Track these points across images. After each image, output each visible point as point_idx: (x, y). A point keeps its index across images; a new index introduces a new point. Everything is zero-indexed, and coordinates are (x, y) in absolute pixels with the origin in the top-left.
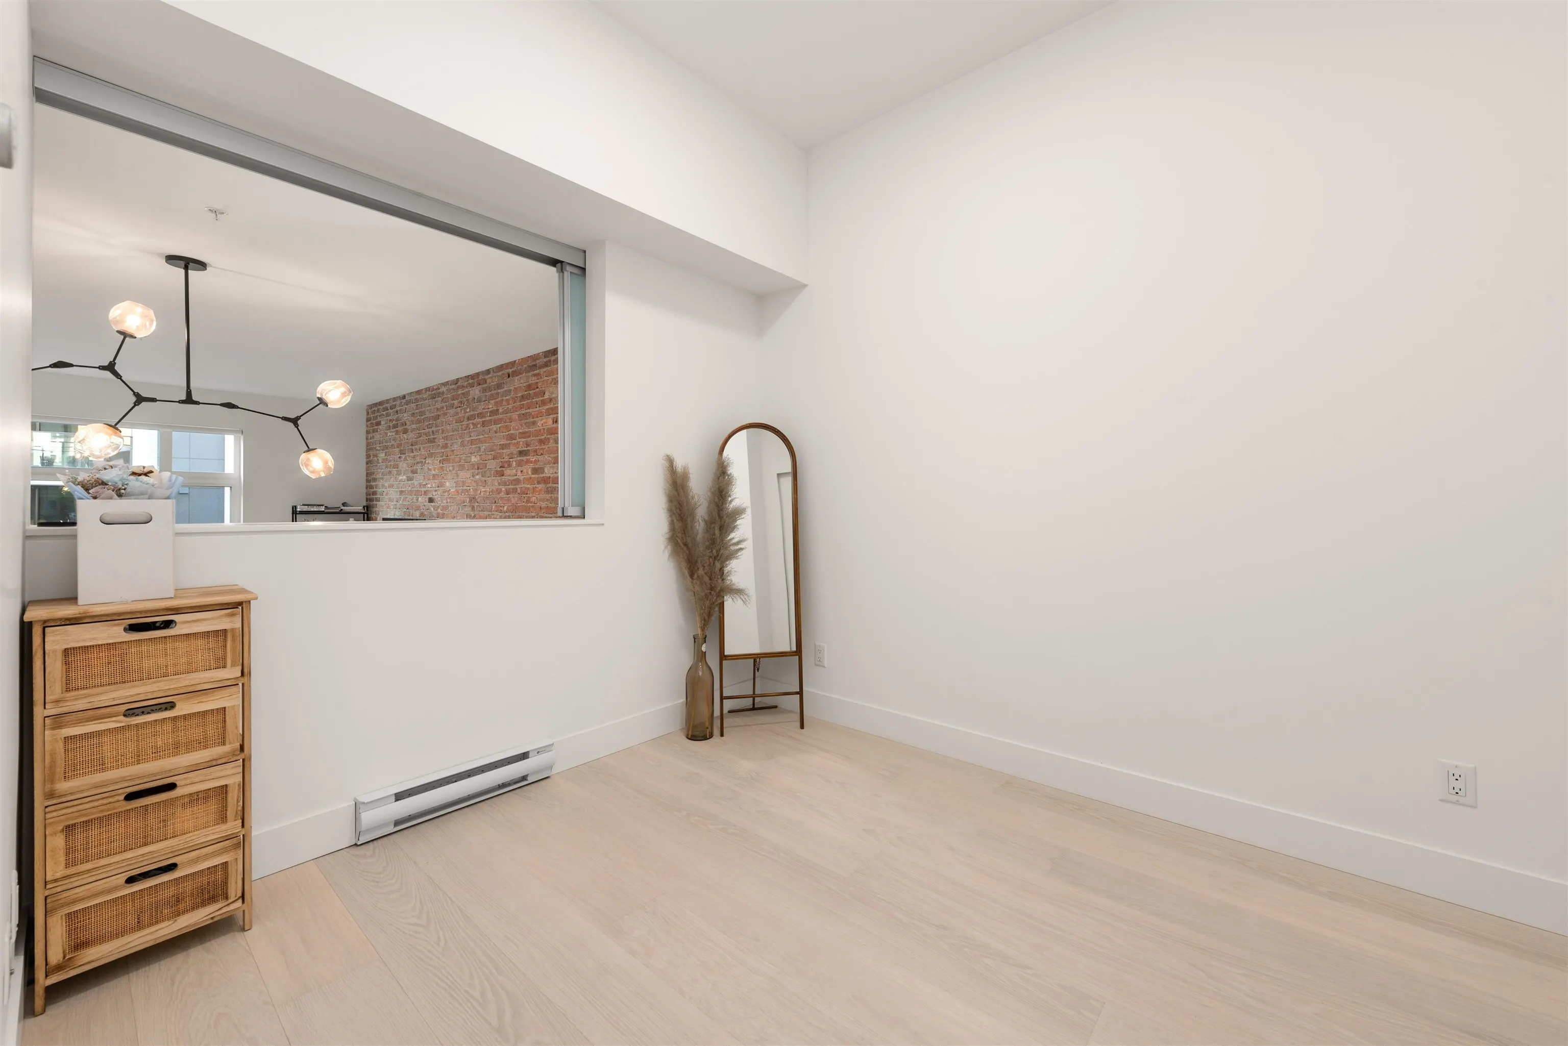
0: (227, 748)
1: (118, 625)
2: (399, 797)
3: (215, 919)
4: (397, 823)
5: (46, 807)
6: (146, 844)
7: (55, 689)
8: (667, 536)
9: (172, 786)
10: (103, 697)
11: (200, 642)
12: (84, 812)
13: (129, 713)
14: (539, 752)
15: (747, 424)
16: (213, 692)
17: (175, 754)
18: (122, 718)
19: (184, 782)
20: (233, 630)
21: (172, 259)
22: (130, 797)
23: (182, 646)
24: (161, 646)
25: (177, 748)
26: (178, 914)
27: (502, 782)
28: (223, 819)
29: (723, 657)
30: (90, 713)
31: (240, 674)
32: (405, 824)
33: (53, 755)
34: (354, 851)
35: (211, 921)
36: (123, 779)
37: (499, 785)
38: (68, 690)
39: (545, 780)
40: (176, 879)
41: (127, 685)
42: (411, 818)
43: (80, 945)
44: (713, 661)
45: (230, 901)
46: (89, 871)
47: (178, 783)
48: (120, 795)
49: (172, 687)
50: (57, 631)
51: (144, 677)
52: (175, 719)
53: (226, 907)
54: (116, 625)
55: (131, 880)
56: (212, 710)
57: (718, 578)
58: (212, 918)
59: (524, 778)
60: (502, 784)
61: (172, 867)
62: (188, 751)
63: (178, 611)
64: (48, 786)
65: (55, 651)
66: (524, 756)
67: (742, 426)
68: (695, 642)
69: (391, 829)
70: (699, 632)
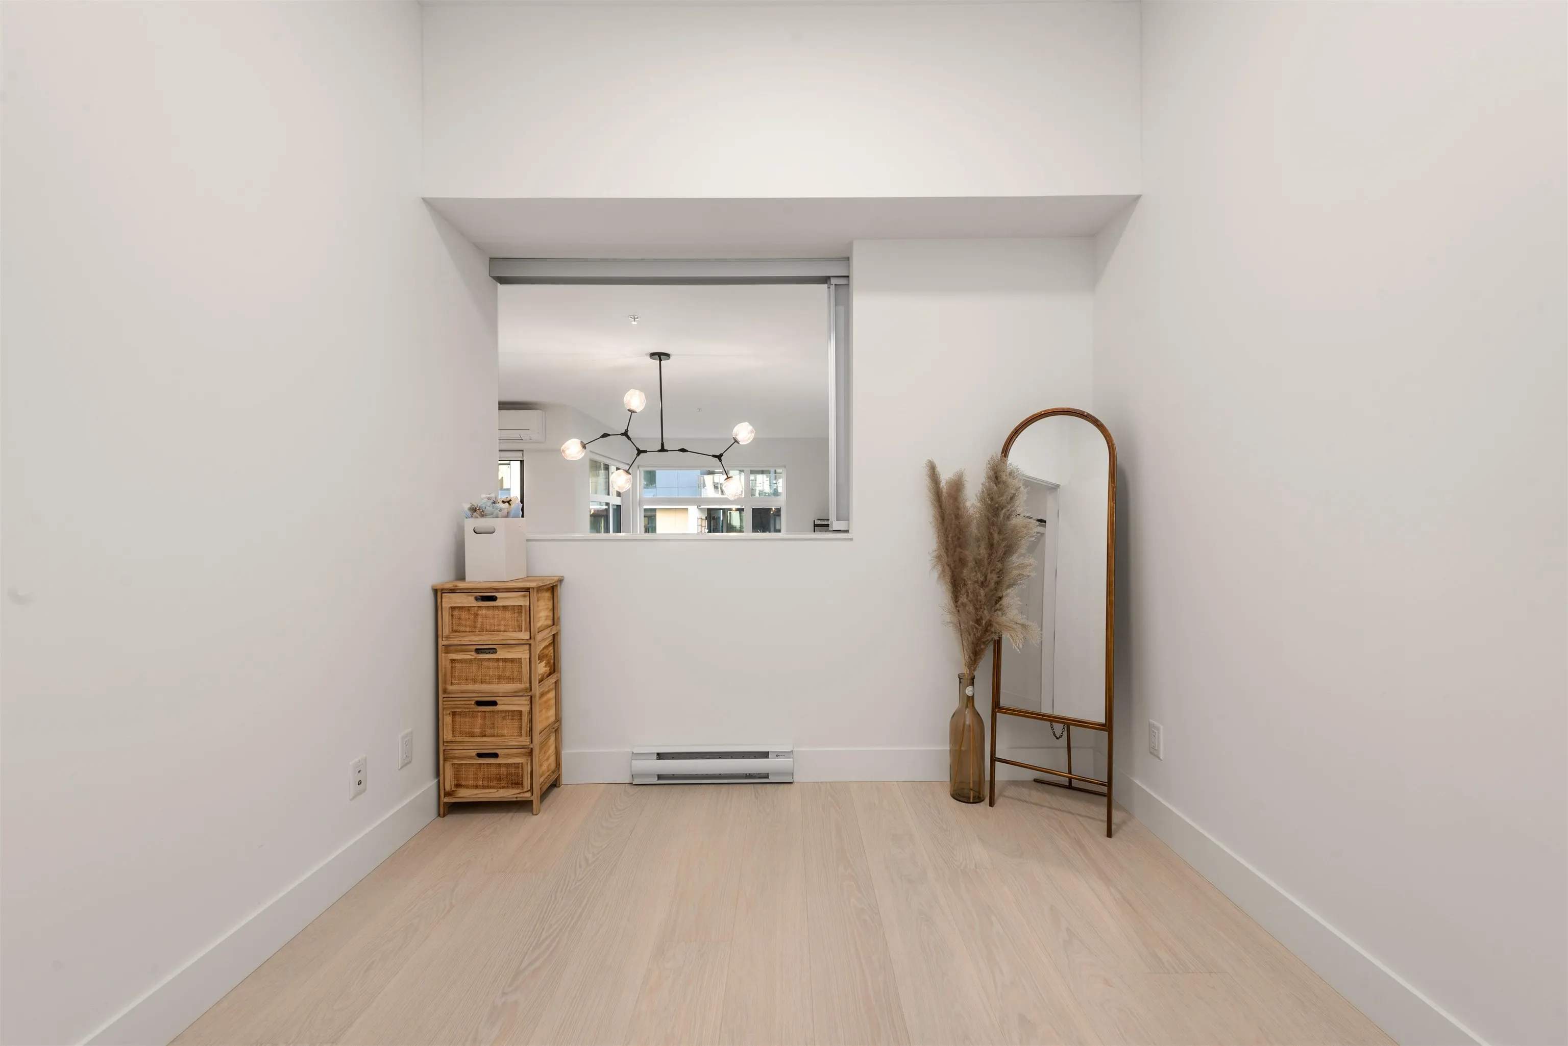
0: (522, 686)
1: (472, 596)
2: (660, 756)
3: (518, 799)
4: (660, 777)
5: (444, 698)
6: (485, 736)
7: (446, 631)
8: (935, 554)
9: (494, 703)
10: (466, 639)
11: (510, 613)
12: (460, 706)
13: (478, 651)
14: (778, 755)
15: (1041, 412)
16: (515, 647)
17: (499, 683)
18: (473, 653)
19: (502, 702)
20: (525, 606)
21: (653, 355)
22: (479, 703)
23: (501, 613)
24: (491, 612)
25: (500, 679)
26: (501, 787)
27: (749, 773)
28: (520, 734)
29: (996, 707)
30: (459, 647)
31: (529, 638)
32: (665, 780)
33: (445, 668)
34: (628, 787)
35: (515, 799)
36: (473, 692)
37: (746, 774)
38: (453, 631)
39: (786, 785)
40: (500, 764)
41: (476, 633)
42: (673, 777)
43: (459, 785)
44: (984, 707)
45: (525, 790)
46: (460, 742)
47: (498, 702)
48: (472, 700)
49: (496, 639)
50: (446, 596)
51: (486, 631)
52: (498, 660)
53: (522, 794)
54: (469, 596)
55: (480, 755)
56: (516, 658)
57: (984, 609)
58: (516, 798)
59: (766, 776)
60: (750, 774)
61: (495, 755)
62: (505, 683)
63: (497, 590)
64: (444, 685)
65: (446, 607)
66: (765, 755)
67: (1033, 415)
68: (960, 682)
69: (655, 780)
70: (965, 670)
